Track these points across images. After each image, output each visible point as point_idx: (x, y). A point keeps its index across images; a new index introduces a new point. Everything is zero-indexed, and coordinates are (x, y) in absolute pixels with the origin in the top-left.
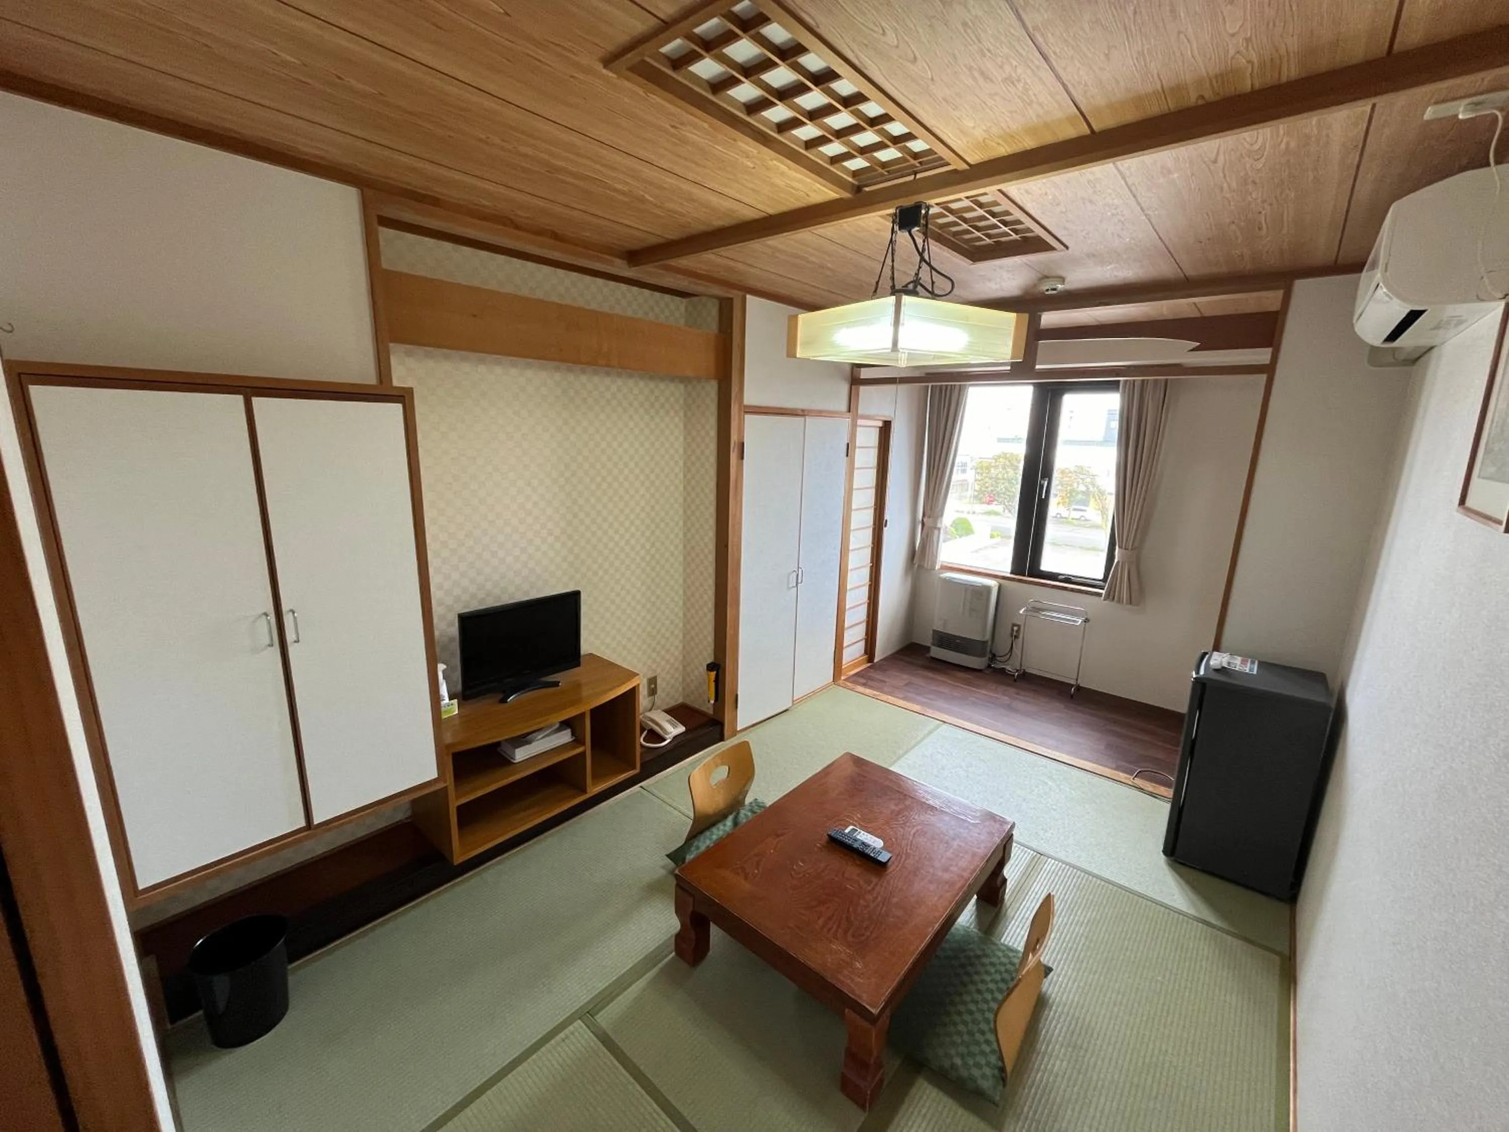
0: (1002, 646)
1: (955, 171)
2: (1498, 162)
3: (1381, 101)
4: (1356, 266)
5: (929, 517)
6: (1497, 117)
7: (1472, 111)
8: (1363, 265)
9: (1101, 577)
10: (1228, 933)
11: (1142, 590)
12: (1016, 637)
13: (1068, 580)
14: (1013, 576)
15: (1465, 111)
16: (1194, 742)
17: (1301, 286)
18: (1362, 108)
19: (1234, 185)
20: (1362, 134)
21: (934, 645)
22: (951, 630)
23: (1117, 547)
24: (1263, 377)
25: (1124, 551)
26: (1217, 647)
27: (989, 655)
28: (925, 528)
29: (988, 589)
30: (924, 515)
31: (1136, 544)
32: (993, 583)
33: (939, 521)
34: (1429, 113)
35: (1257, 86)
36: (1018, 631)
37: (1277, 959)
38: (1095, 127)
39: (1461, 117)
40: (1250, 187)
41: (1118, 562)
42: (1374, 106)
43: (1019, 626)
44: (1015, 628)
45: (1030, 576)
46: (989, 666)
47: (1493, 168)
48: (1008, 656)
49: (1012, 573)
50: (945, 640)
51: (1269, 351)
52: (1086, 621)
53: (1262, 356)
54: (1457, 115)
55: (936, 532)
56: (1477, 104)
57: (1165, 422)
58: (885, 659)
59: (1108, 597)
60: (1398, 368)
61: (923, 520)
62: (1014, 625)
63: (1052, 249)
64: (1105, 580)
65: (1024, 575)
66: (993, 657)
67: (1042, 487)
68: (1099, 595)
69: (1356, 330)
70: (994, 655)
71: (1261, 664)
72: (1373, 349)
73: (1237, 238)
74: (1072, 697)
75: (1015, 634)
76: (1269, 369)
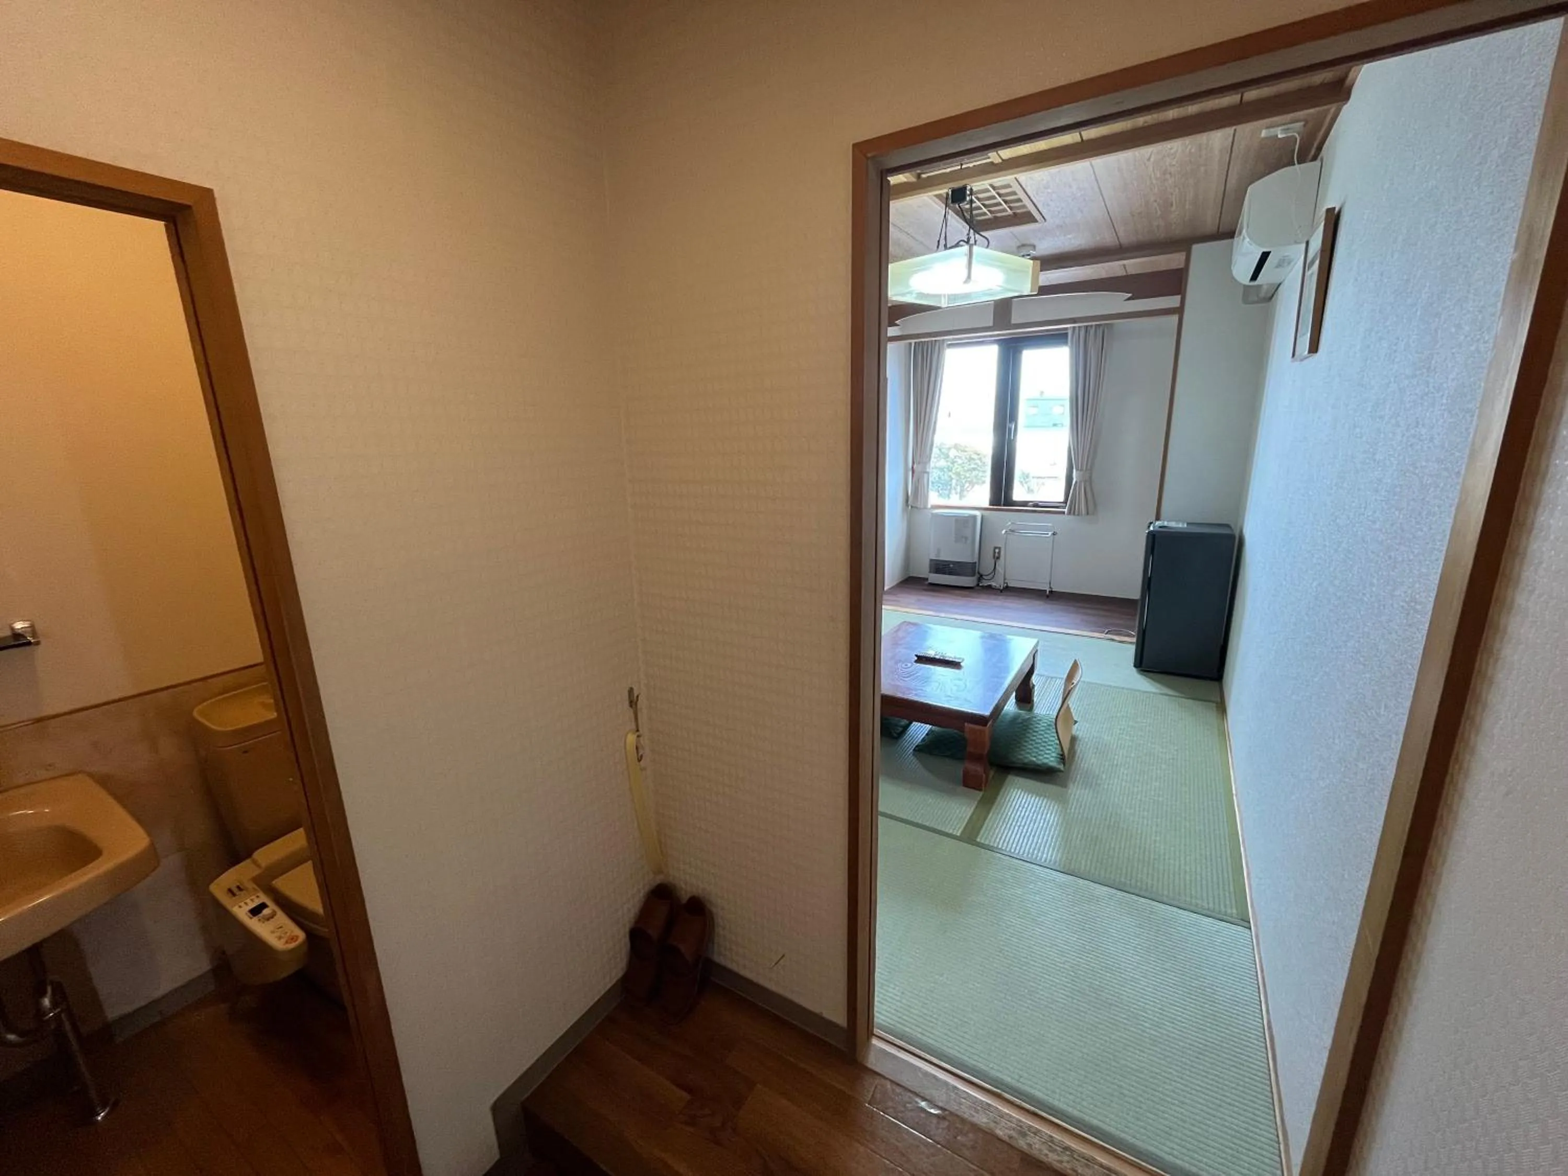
0: (986, 566)
1: (992, 163)
2: (1299, 163)
3: (1240, 128)
4: (1230, 234)
5: (919, 463)
6: (1296, 139)
7: (1286, 133)
8: (1234, 233)
9: (1062, 499)
10: (1182, 697)
11: (1095, 505)
12: (998, 558)
13: (1036, 505)
14: (991, 507)
15: (1281, 133)
16: (1150, 579)
17: (1197, 248)
18: (1229, 131)
19: (1158, 175)
20: (1231, 144)
21: (930, 572)
22: (944, 557)
23: (1074, 470)
24: (1175, 318)
25: (1082, 473)
26: (1158, 519)
27: (977, 576)
28: (915, 475)
29: (974, 517)
30: (913, 463)
31: (1089, 467)
32: (978, 513)
33: (928, 466)
34: (1264, 133)
35: (1175, 117)
36: (999, 553)
37: (1214, 705)
38: (1084, 138)
39: (1280, 136)
40: (1168, 176)
41: (1076, 482)
42: (1235, 130)
43: (1000, 548)
44: (997, 551)
45: (1004, 505)
46: (978, 585)
47: (1297, 166)
48: (991, 576)
49: (990, 505)
50: (940, 567)
51: (1178, 297)
52: (1054, 534)
53: (1173, 301)
54: (1277, 136)
55: (926, 475)
56: (1288, 129)
57: (1105, 362)
58: (890, 589)
59: (1069, 513)
60: (1260, 305)
61: (913, 468)
62: (995, 548)
63: (1035, 221)
64: (1065, 502)
65: (999, 505)
66: (981, 577)
67: (1010, 429)
68: (1064, 513)
69: (1234, 273)
70: (981, 576)
71: (1188, 524)
72: (1245, 286)
73: (1156, 212)
74: (1048, 597)
75: (997, 555)
76: (1179, 311)
